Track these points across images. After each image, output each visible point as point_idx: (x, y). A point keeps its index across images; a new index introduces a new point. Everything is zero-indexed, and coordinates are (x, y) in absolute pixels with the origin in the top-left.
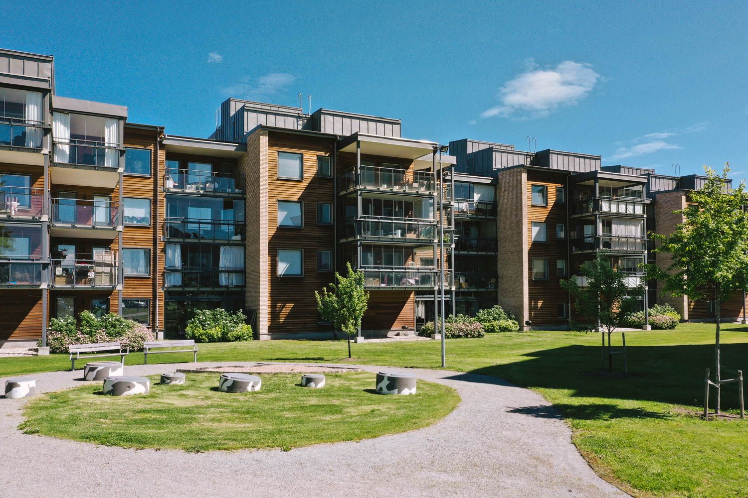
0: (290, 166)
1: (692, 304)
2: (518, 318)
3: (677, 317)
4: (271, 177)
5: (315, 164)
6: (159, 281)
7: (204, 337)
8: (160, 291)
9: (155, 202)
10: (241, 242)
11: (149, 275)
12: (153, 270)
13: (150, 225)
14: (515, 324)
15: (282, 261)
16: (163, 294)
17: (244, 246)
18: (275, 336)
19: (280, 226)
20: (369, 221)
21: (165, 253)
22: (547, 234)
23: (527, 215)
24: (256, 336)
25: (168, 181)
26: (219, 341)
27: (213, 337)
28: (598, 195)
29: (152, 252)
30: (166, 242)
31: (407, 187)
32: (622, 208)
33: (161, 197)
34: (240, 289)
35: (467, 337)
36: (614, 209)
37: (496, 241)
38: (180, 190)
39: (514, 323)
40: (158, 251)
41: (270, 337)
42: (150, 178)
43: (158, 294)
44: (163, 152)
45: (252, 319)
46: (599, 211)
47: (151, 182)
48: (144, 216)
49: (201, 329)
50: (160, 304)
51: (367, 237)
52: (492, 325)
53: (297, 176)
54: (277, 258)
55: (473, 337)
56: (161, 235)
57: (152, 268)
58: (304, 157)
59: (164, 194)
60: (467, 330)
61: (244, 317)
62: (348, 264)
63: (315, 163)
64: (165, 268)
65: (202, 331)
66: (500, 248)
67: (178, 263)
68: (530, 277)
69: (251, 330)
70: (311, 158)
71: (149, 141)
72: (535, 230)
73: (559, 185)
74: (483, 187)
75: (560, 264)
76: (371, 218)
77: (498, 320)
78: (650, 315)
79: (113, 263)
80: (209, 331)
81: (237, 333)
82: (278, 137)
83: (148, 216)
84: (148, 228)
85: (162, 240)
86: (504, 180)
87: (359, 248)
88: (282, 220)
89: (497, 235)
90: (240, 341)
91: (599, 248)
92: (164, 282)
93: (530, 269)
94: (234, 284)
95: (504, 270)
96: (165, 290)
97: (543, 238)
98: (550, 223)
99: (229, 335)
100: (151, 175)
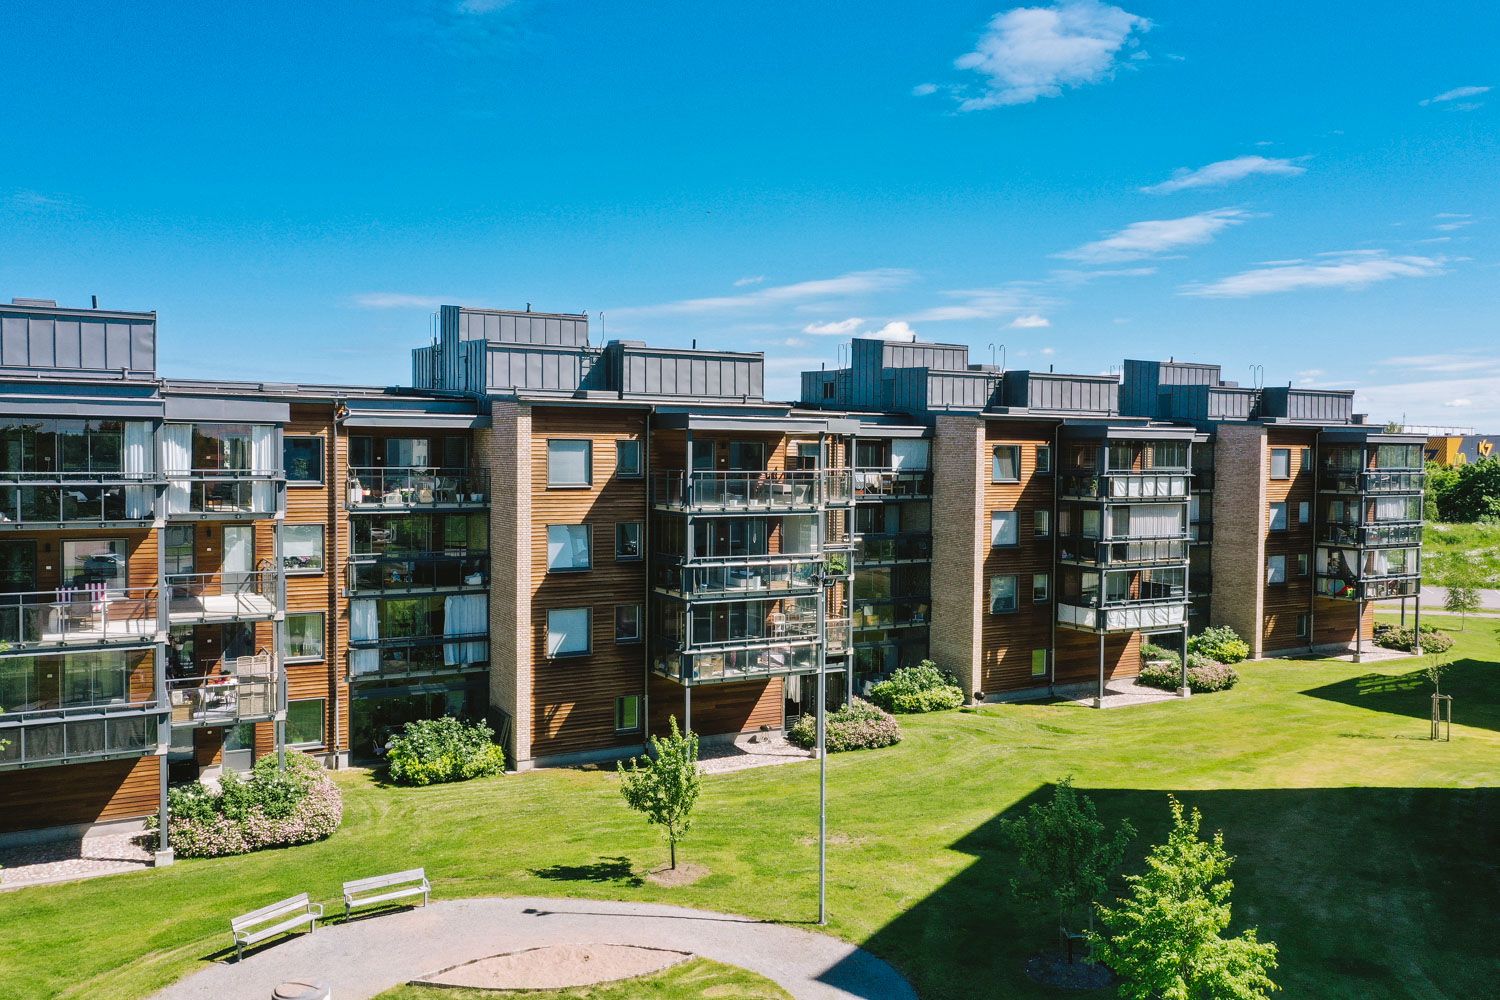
0: (569, 465)
1: (1271, 625)
2: (964, 684)
3: (1244, 649)
4: (535, 486)
5: (613, 457)
6: (340, 668)
7: (422, 776)
8: (342, 685)
9: (331, 529)
10: (481, 588)
11: (323, 657)
12: (329, 648)
13: (323, 570)
14: (958, 694)
15: (556, 631)
16: (347, 689)
17: (487, 592)
18: (543, 760)
19: (551, 570)
20: (705, 568)
21: (350, 618)
22: (1018, 532)
23: (984, 498)
24: (510, 763)
25: (353, 490)
26: (447, 781)
27: (437, 775)
28: (1106, 469)
29: (327, 617)
30: (352, 597)
31: (772, 500)
32: (1149, 489)
33: (342, 520)
34: (479, 670)
35: (871, 747)
36: (1134, 492)
37: (928, 537)
38: (374, 505)
39: (955, 692)
40: (338, 615)
41: (532, 762)
42: (321, 488)
43: (338, 689)
44: (344, 440)
45: (504, 737)
46: (1107, 497)
47: (324, 494)
48: (312, 555)
49: (417, 761)
50: (342, 707)
51: (705, 595)
52: (918, 699)
53: (582, 482)
54: (546, 627)
55: (881, 746)
56: (343, 587)
57: (327, 646)
58: (594, 445)
59: (347, 513)
60: (871, 735)
61: (490, 732)
62: (673, 719)
63: (613, 453)
64: (349, 644)
65: (419, 767)
66: (936, 552)
67: (372, 633)
68: (985, 608)
69: (502, 755)
70: (606, 448)
71: (319, 423)
72: (998, 525)
73: (1042, 443)
74: (909, 441)
75: (1040, 581)
76: (710, 561)
77: (929, 688)
78: (1190, 665)
79: (269, 675)
80: (430, 766)
81: (477, 763)
82: (547, 416)
83: (320, 554)
84: (321, 576)
85: (344, 595)
86: (946, 429)
87: (688, 614)
88: (554, 557)
89: (931, 527)
90: (482, 776)
91: (1106, 561)
92: (348, 668)
93: (986, 595)
94: (470, 660)
95: (941, 592)
96: (350, 681)
97: (1011, 539)
98: (1025, 512)
99: (464, 769)
100: (323, 483)
